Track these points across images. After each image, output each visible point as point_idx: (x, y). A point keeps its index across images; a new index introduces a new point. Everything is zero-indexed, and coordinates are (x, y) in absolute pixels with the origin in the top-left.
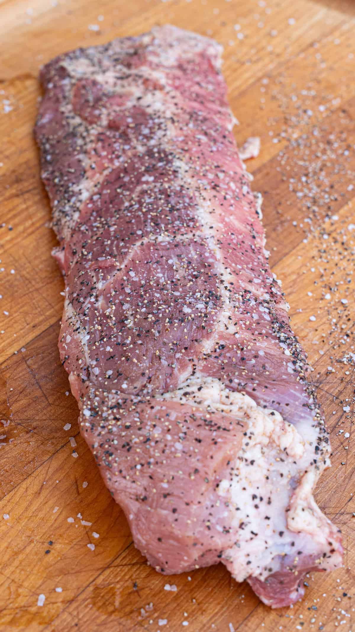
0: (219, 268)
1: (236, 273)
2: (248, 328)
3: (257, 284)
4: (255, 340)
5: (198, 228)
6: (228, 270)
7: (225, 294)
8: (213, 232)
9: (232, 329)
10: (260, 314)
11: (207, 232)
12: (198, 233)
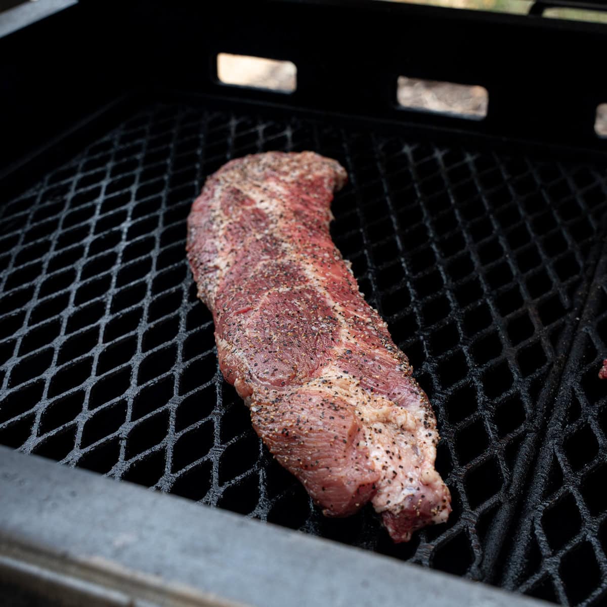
0: (331, 303)
1: (343, 305)
2: (364, 340)
3: (361, 312)
4: (370, 348)
5: (307, 281)
6: (338, 303)
7: (341, 318)
8: (319, 283)
9: (353, 341)
10: (368, 330)
11: (316, 283)
12: (308, 284)
